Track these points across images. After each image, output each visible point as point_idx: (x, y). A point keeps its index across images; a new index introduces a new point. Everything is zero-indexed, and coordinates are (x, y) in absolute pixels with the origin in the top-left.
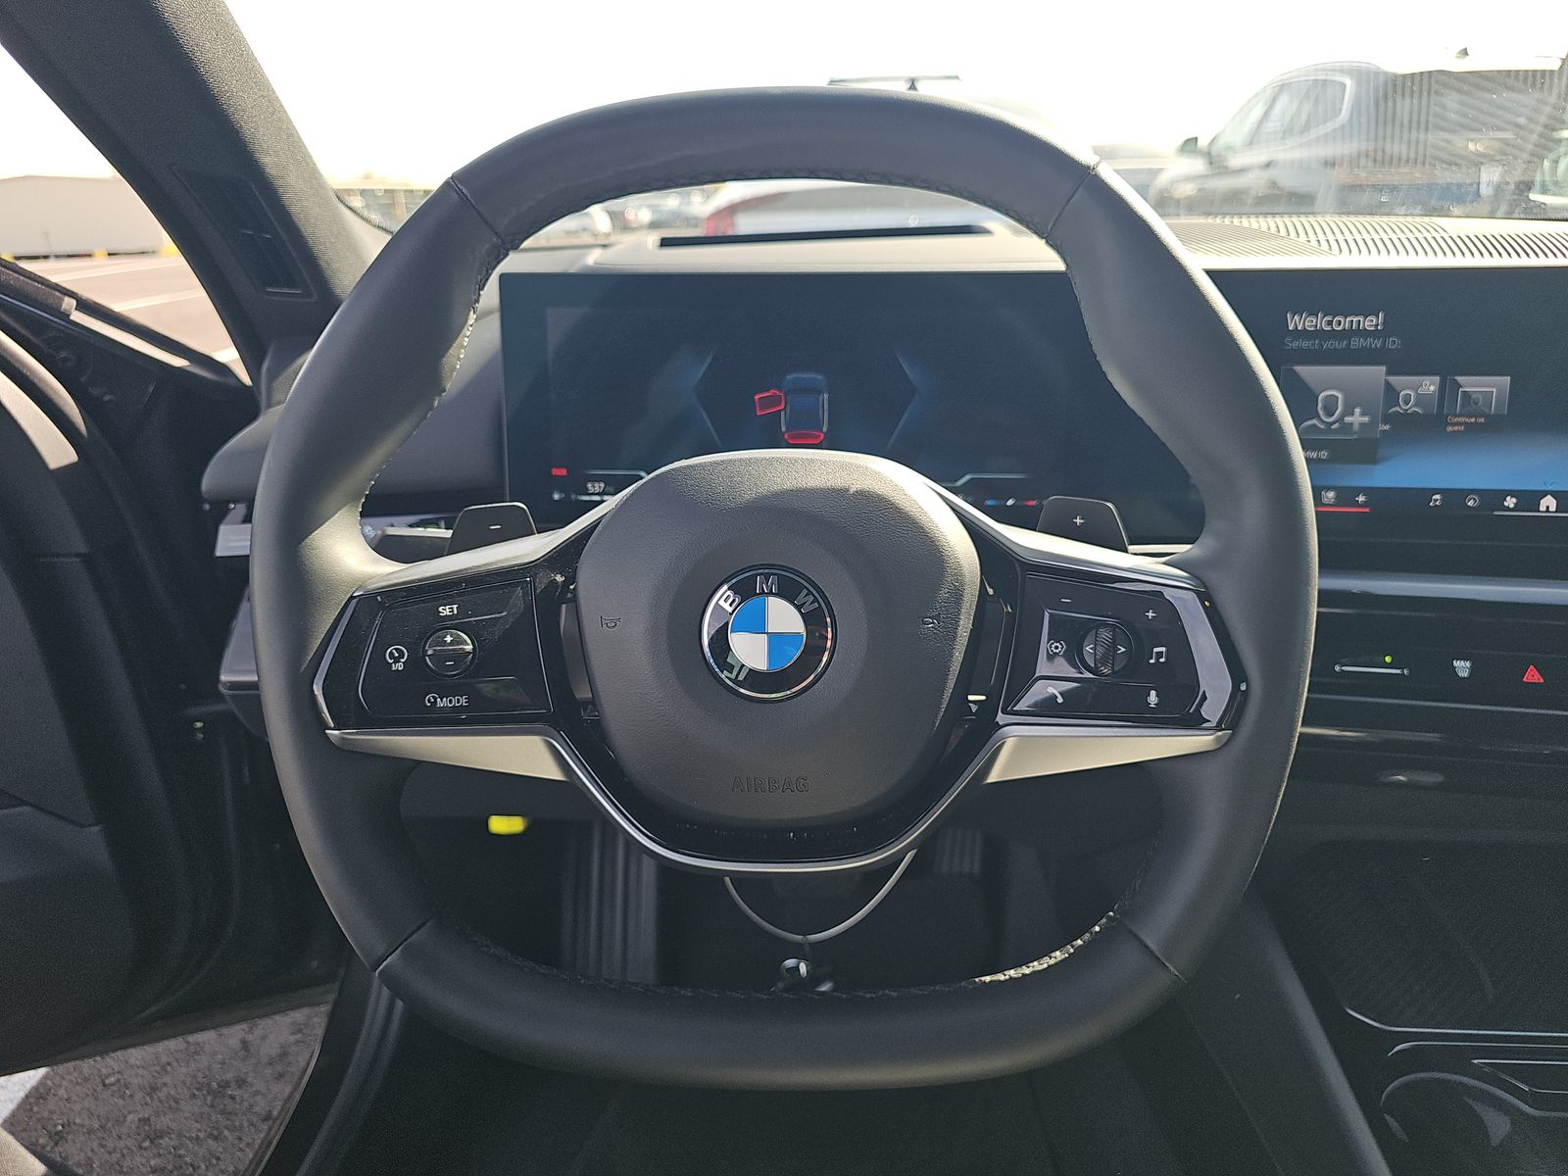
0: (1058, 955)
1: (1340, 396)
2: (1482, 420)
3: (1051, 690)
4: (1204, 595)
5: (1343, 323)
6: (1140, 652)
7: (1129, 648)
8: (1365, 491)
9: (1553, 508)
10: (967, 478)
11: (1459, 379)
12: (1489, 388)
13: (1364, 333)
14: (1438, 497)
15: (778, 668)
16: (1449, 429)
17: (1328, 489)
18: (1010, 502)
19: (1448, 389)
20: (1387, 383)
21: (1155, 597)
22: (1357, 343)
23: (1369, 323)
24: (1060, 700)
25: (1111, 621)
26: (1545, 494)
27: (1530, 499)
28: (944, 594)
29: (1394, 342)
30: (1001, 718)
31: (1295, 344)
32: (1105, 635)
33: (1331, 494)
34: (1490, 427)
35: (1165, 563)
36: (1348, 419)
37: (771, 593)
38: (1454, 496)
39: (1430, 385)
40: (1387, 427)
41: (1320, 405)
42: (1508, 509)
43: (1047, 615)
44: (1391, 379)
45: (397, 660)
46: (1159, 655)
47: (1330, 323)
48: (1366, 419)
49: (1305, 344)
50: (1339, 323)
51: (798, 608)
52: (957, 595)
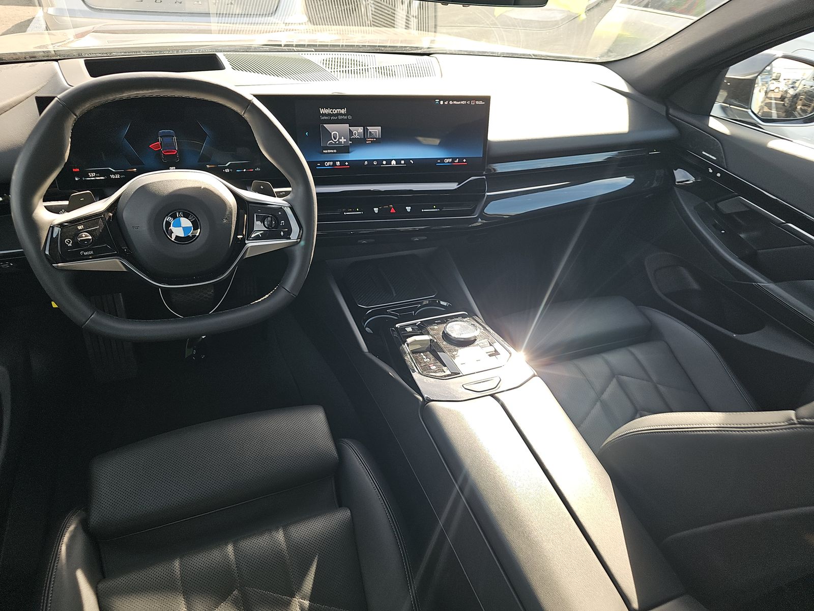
0: (267, 296)
1: (337, 133)
2: (375, 139)
3: (258, 234)
4: (292, 208)
5: (336, 111)
6: (278, 223)
7: (275, 222)
8: (347, 161)
9: (395, 164)
10: (229, 163)
11: (368, 128)
12: (376, 130)
13: (341, 114)
14: (366, 162)
15: (186, 236)
16: (367, 142)
17: (337, 161)
18: (245, 170)
19: (365, 131)
20: (350, 129)
21: (280, 209)
22: (340, 117)
23: (343, 111)
24: (260, 236)
25: (270, 216)
26: (393, 160)
27: (389, 161)
28: (227, 213)
29: (350, 117)
30: (246, 242)
31: (323, 118)
32: (269, 219)
33: (339, 163)
34: (377, 142)
35: (283, 200)
36: (340, 140)
37: (181, 217)
38: (370, 161)
39: (361, 129)
40: (351, 142)
41: (332, 136)
42: (384, 165)
43: (255, 215)
44: (350, 128)
45: (69, 243)
46: (283, 223)
47: (332, 111)
48: (345, 140)
49: (326, 118)
50: (334, 111)
51: (189, 220)
52: (231, 213)
